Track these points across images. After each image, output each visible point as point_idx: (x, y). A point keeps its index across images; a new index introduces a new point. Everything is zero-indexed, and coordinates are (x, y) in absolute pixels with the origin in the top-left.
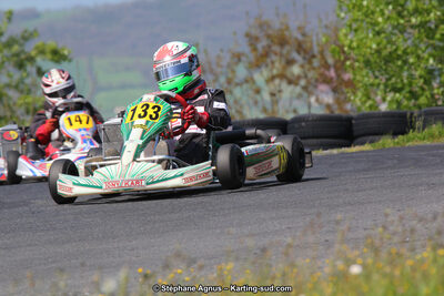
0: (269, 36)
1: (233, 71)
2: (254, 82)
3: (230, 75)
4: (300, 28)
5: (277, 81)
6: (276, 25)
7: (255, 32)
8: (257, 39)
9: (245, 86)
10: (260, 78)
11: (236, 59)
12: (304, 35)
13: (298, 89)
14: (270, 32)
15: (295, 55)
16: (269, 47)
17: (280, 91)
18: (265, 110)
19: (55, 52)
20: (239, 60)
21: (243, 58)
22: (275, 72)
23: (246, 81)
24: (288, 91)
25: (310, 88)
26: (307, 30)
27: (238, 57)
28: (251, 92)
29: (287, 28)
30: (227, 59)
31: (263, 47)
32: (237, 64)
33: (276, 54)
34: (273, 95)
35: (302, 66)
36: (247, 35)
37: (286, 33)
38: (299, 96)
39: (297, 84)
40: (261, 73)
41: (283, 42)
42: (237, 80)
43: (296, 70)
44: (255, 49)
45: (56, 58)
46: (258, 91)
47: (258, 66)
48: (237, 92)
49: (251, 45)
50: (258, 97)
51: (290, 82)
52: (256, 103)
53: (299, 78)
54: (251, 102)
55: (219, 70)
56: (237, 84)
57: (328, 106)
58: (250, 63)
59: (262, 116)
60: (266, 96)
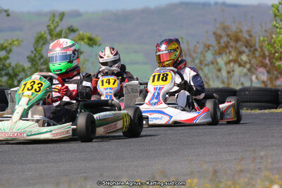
0: (228, 35)
1: (204, 56)
2: (217, 64)
3: (202, 58)
4: (248, 31)
5: (232, 64)
6: (234, 28)
7: (219, 32)
8: (221, 37)
9: (211, 66)
10: (221, 61)
11: (207, 49)
12: (250, 36)
13: (245, 70)
14: (229, 33)
15: (244, 48)
16: (228, 42)
17: (233, 71)
18: (223, 82)
19: (90, 39)
20: (209, 49)
21: (211, 48)
22: (231, 58)
23: (213, 63)
24: (238, 71)
25: (253, 70)
26: (252, 33)
27: (208, 47)
28: (214, 70)
29: (241, 31)
30: (200, 48)
31: (224, 42)
32: (207, 51)
33: (232, 47)
34: (229, 72)
35: (248, 56)
36: (214, 33)
37: (240, 34)
38: (245, 75)
39: (244, 67)
40: (222, 58)
41: (237, 40)
42: (206, 62)
43: (244, 58)
44: (219, 43)
45: (91, 43)
46: (219, 70)
47: (220, 54)
48: (206, 69)
49: (217, 40)
50: (219, 74)
51: (240, 65)
52: (218, 77)
53: (246, 63)
54: (215, 76)
55: (195, 55)
56: (206, 65)
57: (263, 82)
58: (215, 51)
59: (221, 86)
60: (224, 73)
